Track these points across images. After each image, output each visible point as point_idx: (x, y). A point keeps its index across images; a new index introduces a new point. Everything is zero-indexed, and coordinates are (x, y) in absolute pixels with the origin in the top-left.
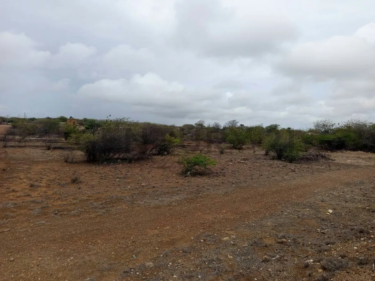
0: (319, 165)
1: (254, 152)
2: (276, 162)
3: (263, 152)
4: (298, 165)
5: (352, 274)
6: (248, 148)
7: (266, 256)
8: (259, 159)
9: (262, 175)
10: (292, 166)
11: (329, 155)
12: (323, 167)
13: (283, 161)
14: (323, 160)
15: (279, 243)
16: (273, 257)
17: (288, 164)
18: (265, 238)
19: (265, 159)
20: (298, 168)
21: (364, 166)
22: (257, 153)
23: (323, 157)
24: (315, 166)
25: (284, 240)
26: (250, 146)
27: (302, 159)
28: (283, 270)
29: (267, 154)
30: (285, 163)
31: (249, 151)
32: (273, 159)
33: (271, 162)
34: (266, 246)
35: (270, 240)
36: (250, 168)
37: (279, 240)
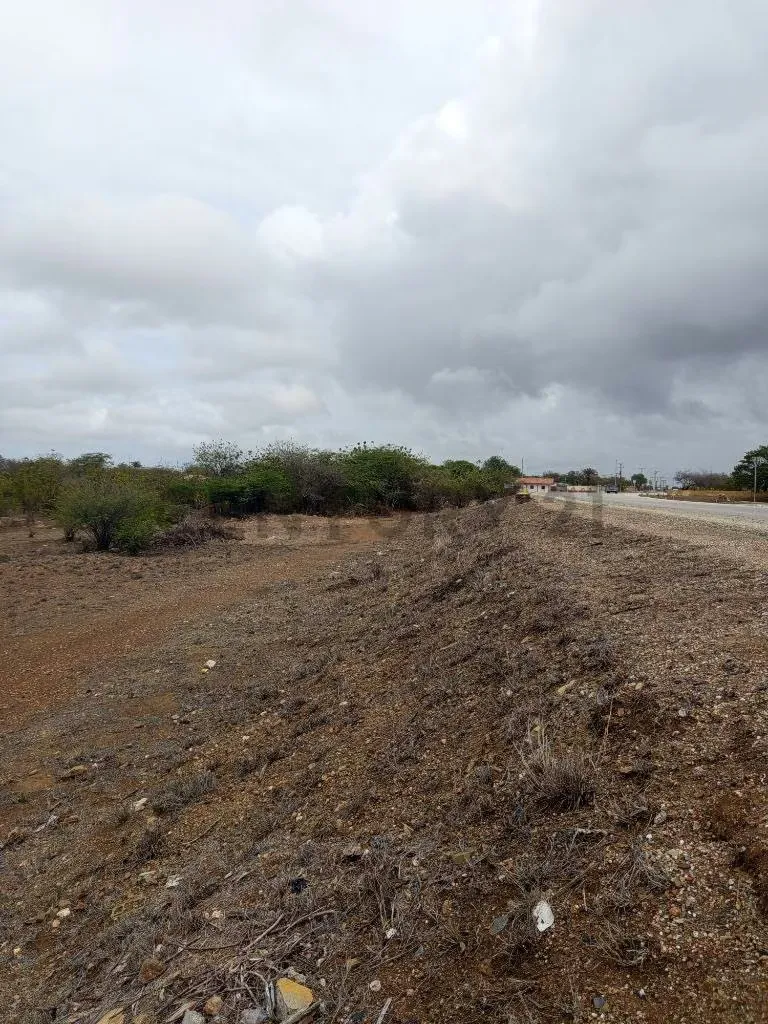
0: (204, 555)
1: (31, 536)
2: (91, 557)
3: (60, 534)
4: (152, 562)
5: (217, 801)
6: (15, 525)
7: (15, 830)
8: (43, 554)
9: (44, 600)
10: (135, 564)
11: (230, 528)
12: (213, 558)
13: (113, 552)
14: (215, 542)
15: (64, 779)
16: (40, 824)
17: (126, 560)
18: (27, 775)
19: (63, 553)
20: (151, 568)
21: (303, 546)
22: (39, 537)
23: (217, 533)
24: (193, 557)
25: (81, 767)
26: (20, 519)
27: (165, 542)
28: (61, 852)
29: (69, 539)
30: (117, 559)
31: (15, 534)
32: (86, 549)
33: (78, 560)
34: (23, 801)
35: (41, 778)
36: (12, 583)
37: (66, 773)
